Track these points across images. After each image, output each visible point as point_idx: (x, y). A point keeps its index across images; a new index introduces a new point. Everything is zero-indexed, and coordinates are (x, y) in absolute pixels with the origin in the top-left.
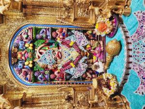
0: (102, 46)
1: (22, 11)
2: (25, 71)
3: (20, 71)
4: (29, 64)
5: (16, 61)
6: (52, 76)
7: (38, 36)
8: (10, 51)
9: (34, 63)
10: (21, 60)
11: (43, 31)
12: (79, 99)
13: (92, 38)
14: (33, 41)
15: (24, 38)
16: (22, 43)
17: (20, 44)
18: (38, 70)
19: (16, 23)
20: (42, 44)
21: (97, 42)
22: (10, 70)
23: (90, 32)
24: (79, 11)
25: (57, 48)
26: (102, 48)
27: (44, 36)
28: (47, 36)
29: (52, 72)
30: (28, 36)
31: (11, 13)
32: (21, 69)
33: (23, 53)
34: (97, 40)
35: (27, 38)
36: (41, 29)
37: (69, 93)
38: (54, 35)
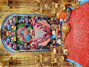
0: (60, 28)
1: (9, 5)
2: (11, 44)
3: (8, 43)
4: (14, 39)
5: (6, 37)
6: (29, 47)
7: (20, 21)
8: (2, 30)
9: (17, 39)
10: (9, 37)
11: (23, 18)
12: (45, 61)
13: (53, 23)
14: (16, 25)
15: (11, 23)
16: (9, 26)
17: (8, 27)
19: (5, 13)
20: (22, 26)
21: (57, 26)
22: (1, 42)
23: (52, 19)
24: (45, 5)
25: (32, 29)
26: (60, 29)
27: (23, 21)
28: (25, 21)
30: (13, 21)
31: (2, 7)
32: (9, 42)
33: (10, 32)
34: (57, 24)
35: (12, 23)
36: (21, 17)
37: (39, 57)
38: (30, 20)
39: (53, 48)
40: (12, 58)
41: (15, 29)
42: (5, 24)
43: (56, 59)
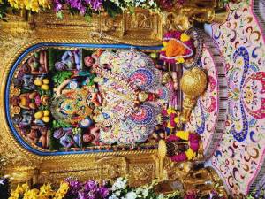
0: (175, 81)
1: (26, 20)
4: (42, 116)
5: (18, 111)
6: (86, 138)
7: (59, 65)
14: (50, 74)
15: (33, 69)
16: (28, 78)
17: (26, 81)
18: (61, 127)
19: (16, 41)
20: (66, 79)
22: (6, 126)
26: (176, 85)
27: (70, 64)
28: (75, 64)
30: (39, 65)
33: (31, 96)
34: (167, 70)
37: (118, 167)
39: (157, 141)
42: (17, 75)
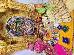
1: (12, 12)
2: (13, 32)
3: (11, 32)
4: (14, 30)
5: (9, 29)
6: (23, 34)
7: (18, 21)
8: (7, 25)
9: (16, 30)
10: (11, 29)
11: (20, 19)
12: (31, 41)
13: (36, 22)
14: (16, 22)
18: (18, 32)
19: (10, 16)
20: (19, 23)
22: (7, 32)
24: (32, 14)
27: (20, 21)
29: (23, 33)
30: (14, 20)
31: (8, 12)
33: (12, 26)
34: (37, 23)
35: (14, 21)
36: (19, 18)
37: (28, 39)
38: (24, 21)
39: (35, 35)
40: (13, 40)
41: (15, 25)
42: (9, 22)
43: (36, 40)
